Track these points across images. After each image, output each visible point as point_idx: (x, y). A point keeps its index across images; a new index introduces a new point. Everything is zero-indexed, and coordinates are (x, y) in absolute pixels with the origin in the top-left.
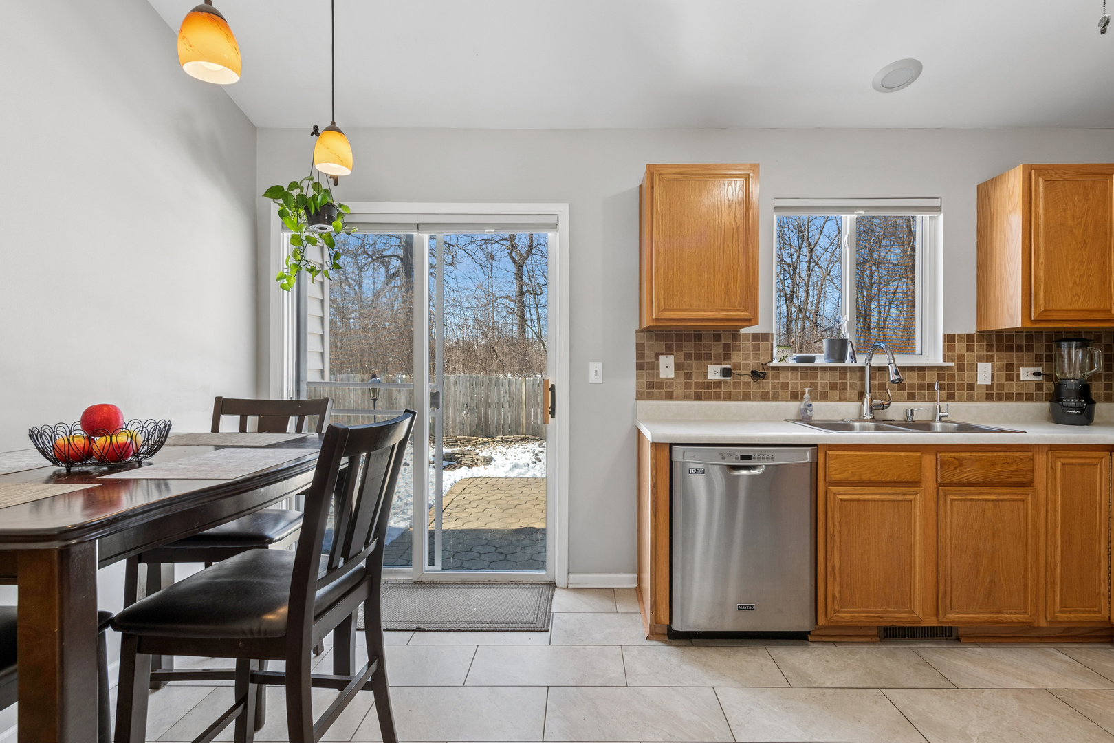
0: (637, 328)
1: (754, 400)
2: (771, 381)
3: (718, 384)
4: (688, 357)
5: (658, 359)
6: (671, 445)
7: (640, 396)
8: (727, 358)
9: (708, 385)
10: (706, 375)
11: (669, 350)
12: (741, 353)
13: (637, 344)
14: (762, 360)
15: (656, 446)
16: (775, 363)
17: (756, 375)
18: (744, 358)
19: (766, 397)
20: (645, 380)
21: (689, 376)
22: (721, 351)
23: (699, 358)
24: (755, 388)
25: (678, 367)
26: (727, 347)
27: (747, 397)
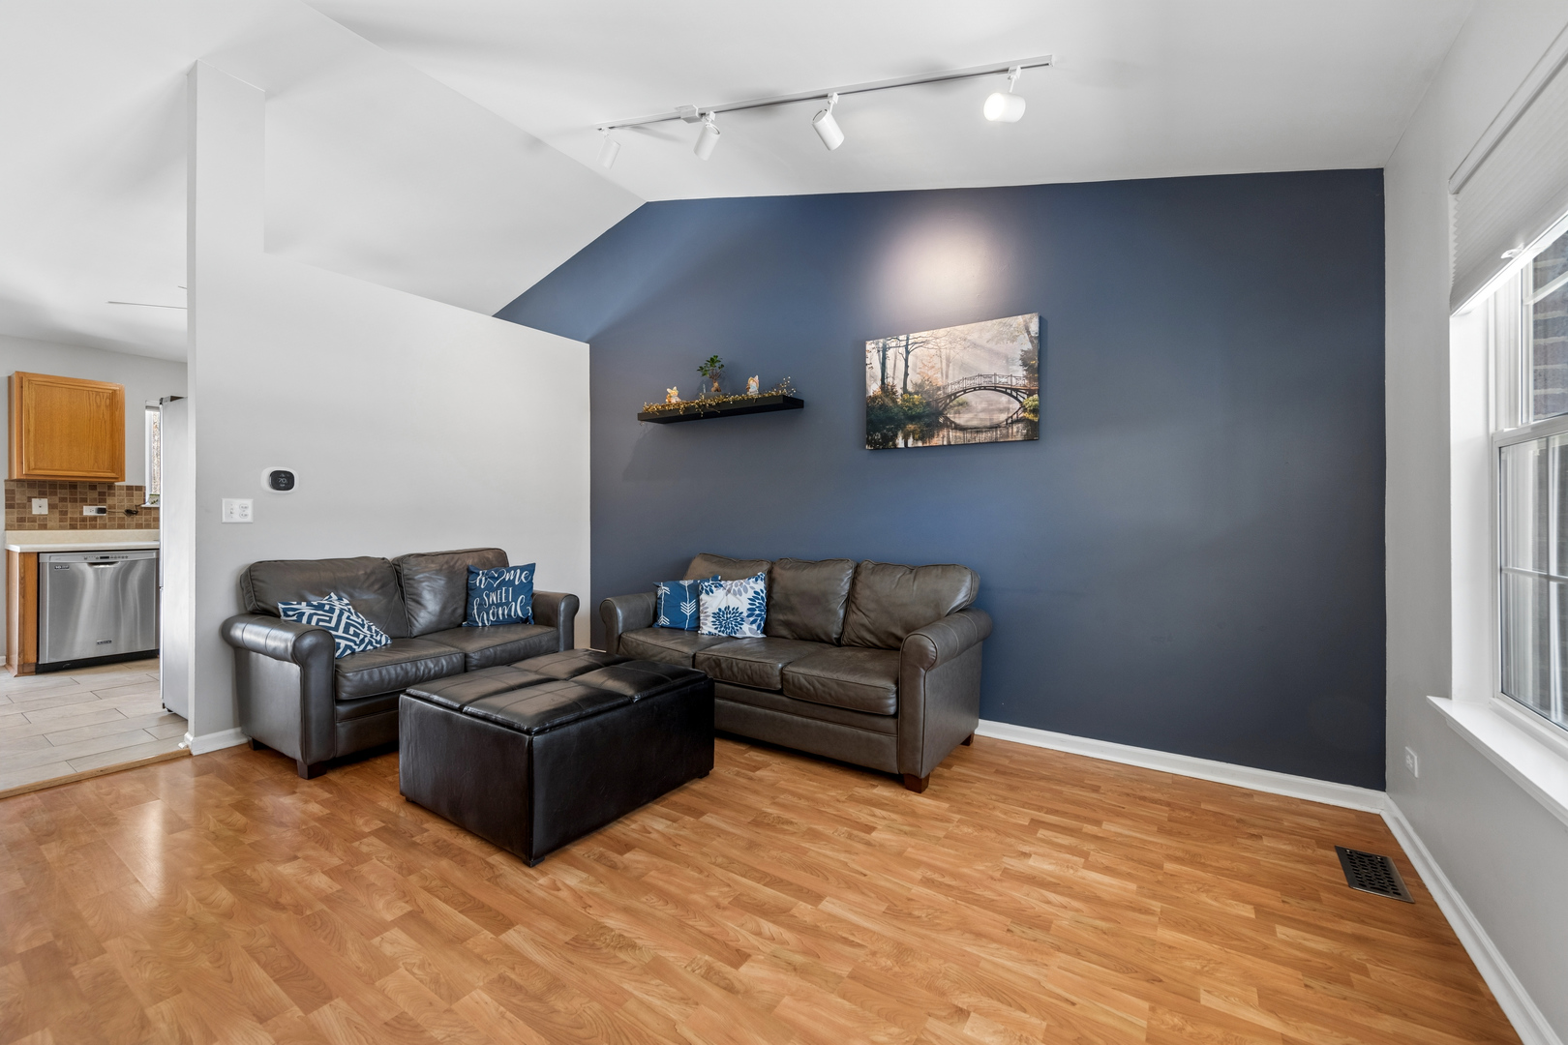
0: (7, 478)
1: (128, 528)
2: (144, 517)
3: (94, 518)
4: (63, 500)
5: (30, 501)
6: (38, 553)
7: (9, 527)
8: (102, 501)
9: (84, 519)
10: (81, 512)
11: (42, 495)
12: (116, 498)
13: (6, 490)
14: (135, 502)
15: (24, 555)
16: (148, 505)
17: (129, 512)
18: (119, 502)
19: (139, 526)
20: (16, 516)
21: (64, 513)
22: (97, 496)
23: (75, 500)
24: (128, 520)
25: (51, 507)
26: (102, 494)
27: (121, 527)
